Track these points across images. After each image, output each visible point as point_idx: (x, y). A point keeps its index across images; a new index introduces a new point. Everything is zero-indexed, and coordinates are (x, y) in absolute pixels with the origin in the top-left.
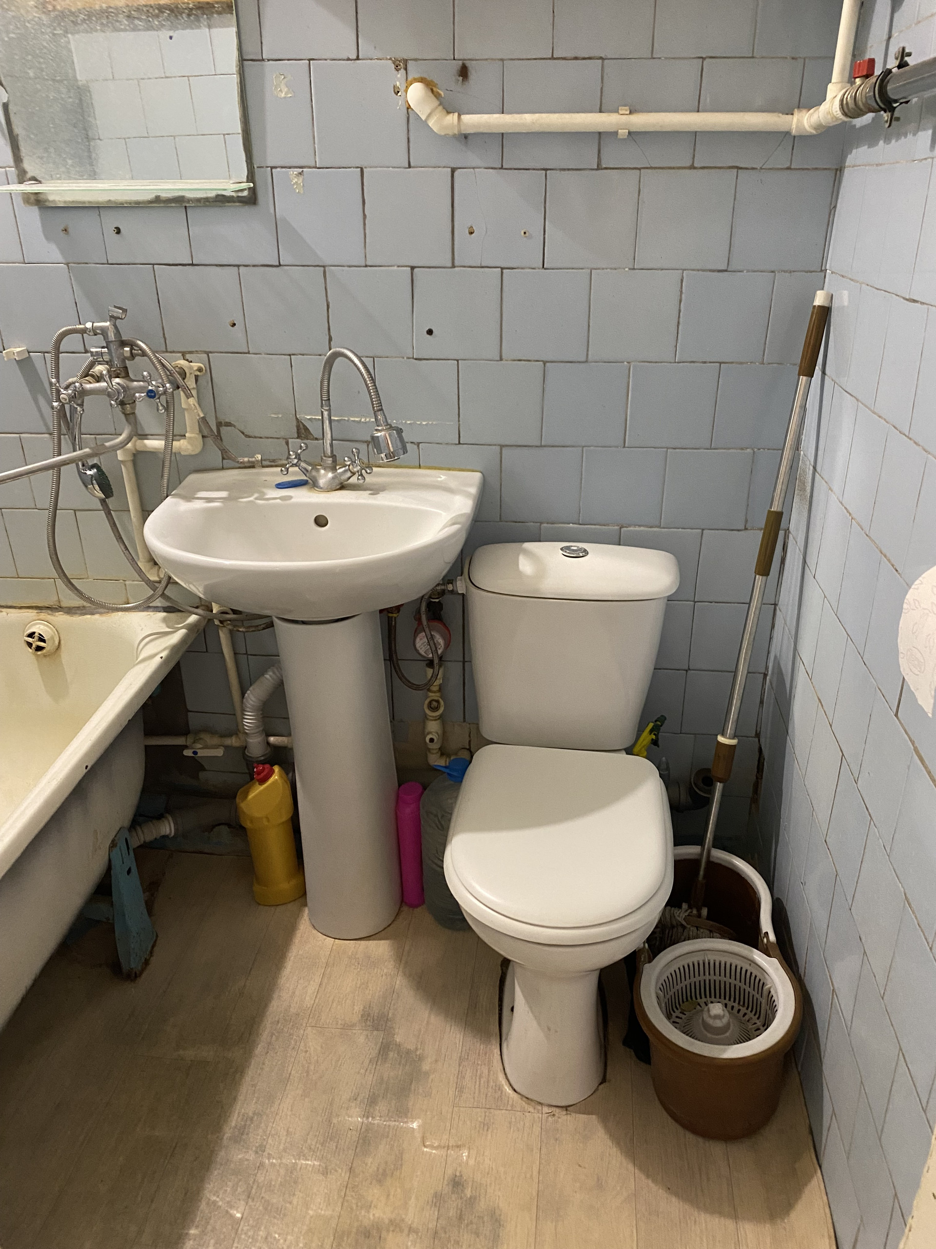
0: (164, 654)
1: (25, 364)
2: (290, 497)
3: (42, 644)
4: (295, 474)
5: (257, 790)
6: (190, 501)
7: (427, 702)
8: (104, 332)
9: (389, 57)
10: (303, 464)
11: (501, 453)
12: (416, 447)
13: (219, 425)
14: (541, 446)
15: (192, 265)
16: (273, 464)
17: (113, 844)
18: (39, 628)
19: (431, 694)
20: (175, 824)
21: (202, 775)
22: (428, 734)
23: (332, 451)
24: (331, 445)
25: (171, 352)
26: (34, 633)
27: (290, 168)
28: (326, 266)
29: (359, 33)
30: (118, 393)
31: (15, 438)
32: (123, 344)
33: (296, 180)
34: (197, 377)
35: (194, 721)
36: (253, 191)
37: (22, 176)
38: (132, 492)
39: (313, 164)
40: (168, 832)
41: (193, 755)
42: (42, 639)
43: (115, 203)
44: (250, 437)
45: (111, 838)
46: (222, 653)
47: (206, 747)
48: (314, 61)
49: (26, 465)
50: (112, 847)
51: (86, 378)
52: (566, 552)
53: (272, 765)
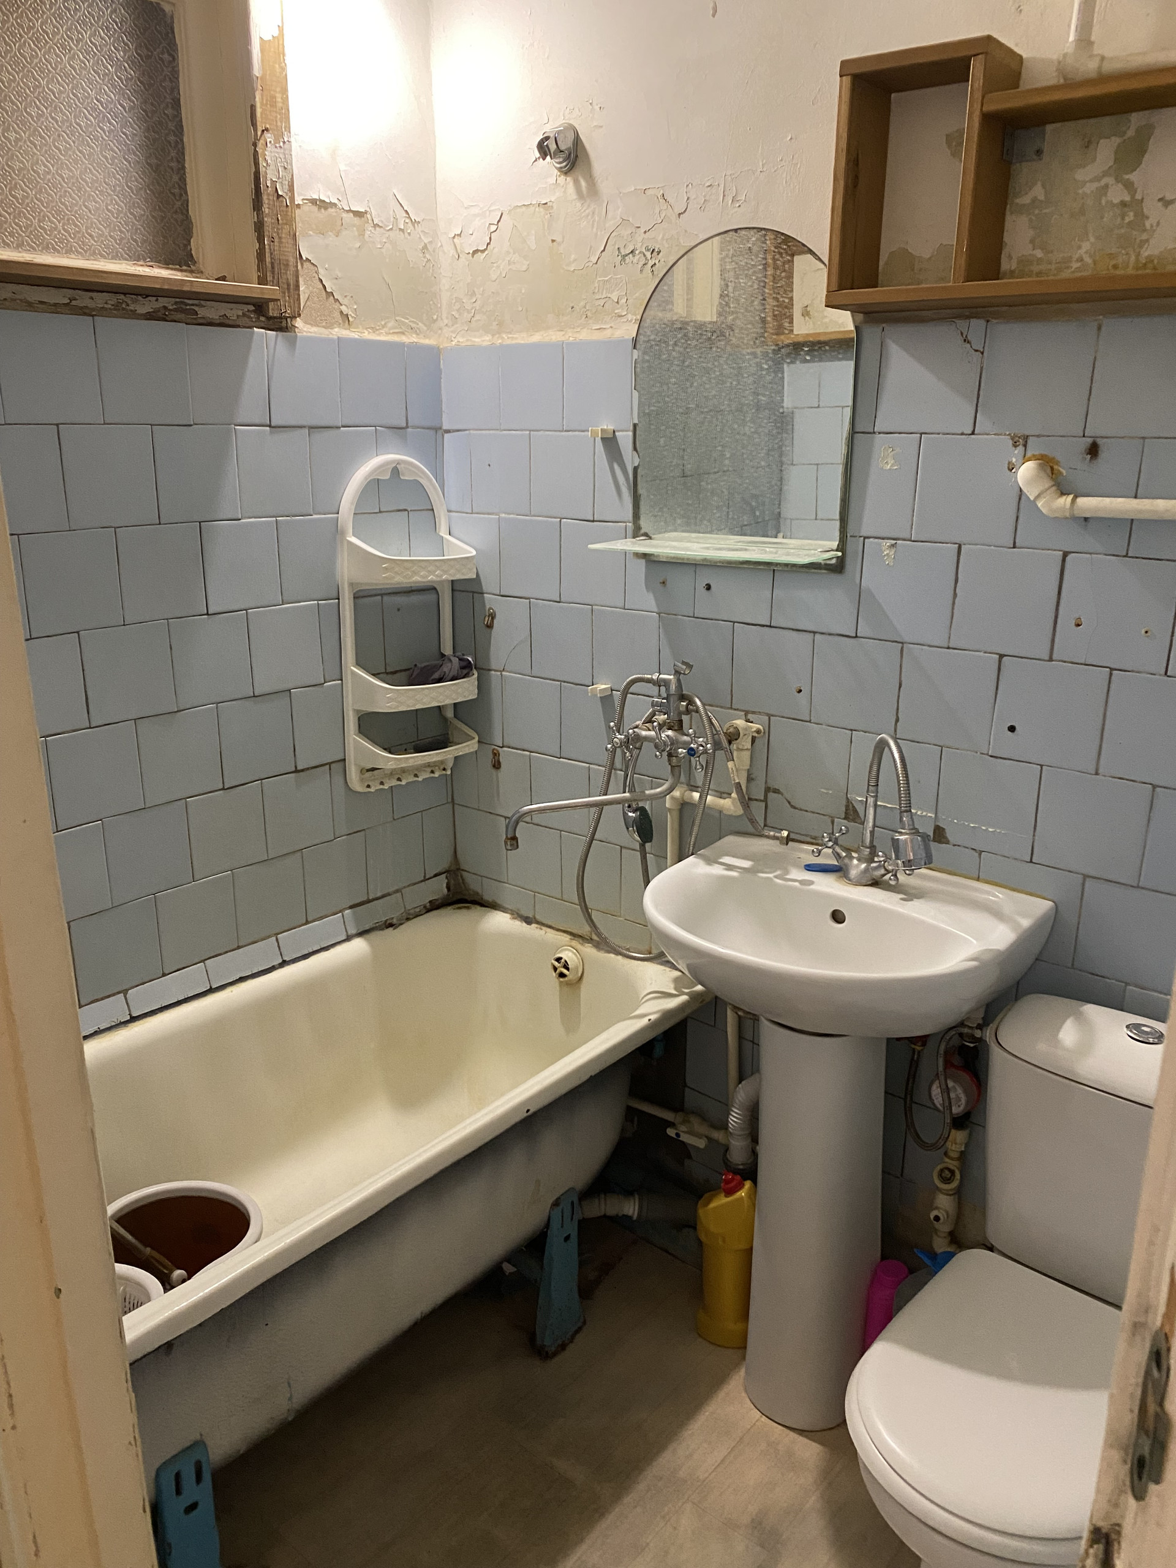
0: (653, 1017)
1: (606, 700)
2: (812, 883)
3: (565, 971)
4: (827, 858)
5: (721, 1201)
6: (710, 865)
7: (939, 1167)
8: (666, 683)
9: (1008, 433)
10: (838, 849)
11: (1083, 884)
12: (977, 855)
13: (768, 790)
14: (1138, 887)
15: (770, 626)
16: (814, 841)
17: (556, 1204)
18: (567, 955)
19: (947, 1160)
20: (640, 1208)
21: (687, 1162)
22: (937, 1208)
23: (872, 841)
24: (872, 833)
25: (735, 710)
26: (561, 958)
27: (883, 539)
28: (906, 643)
29: (979, 408)
30: (665, 745)
31: (584, 767)
32: (682, 697)
33: (888, 552)
34: (754, 739)
35: (690, 1099)
36: (841, 561)
37: (637, 532)
38: (672, 841)
39: (907, 536)
40: (630, 1213)
41: (675, 1137)
42: (566, 967)
43: (710, 561)
44: (795, 808)
45: (558, 1195)
46: (726, 1032)
47: (690, 1133)
48: (926, 435)
49: (589, 797)
50: (554, 1205)
51: (646, 725)
52: (1131, 1031)
53: (745, 1179)
